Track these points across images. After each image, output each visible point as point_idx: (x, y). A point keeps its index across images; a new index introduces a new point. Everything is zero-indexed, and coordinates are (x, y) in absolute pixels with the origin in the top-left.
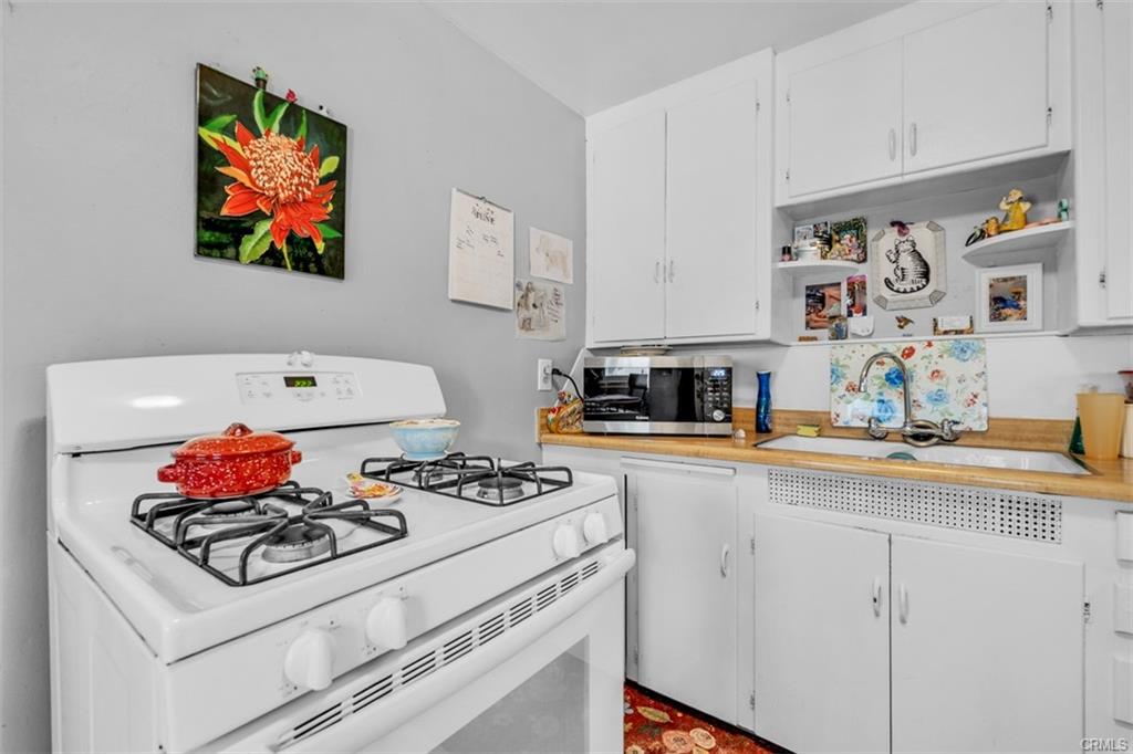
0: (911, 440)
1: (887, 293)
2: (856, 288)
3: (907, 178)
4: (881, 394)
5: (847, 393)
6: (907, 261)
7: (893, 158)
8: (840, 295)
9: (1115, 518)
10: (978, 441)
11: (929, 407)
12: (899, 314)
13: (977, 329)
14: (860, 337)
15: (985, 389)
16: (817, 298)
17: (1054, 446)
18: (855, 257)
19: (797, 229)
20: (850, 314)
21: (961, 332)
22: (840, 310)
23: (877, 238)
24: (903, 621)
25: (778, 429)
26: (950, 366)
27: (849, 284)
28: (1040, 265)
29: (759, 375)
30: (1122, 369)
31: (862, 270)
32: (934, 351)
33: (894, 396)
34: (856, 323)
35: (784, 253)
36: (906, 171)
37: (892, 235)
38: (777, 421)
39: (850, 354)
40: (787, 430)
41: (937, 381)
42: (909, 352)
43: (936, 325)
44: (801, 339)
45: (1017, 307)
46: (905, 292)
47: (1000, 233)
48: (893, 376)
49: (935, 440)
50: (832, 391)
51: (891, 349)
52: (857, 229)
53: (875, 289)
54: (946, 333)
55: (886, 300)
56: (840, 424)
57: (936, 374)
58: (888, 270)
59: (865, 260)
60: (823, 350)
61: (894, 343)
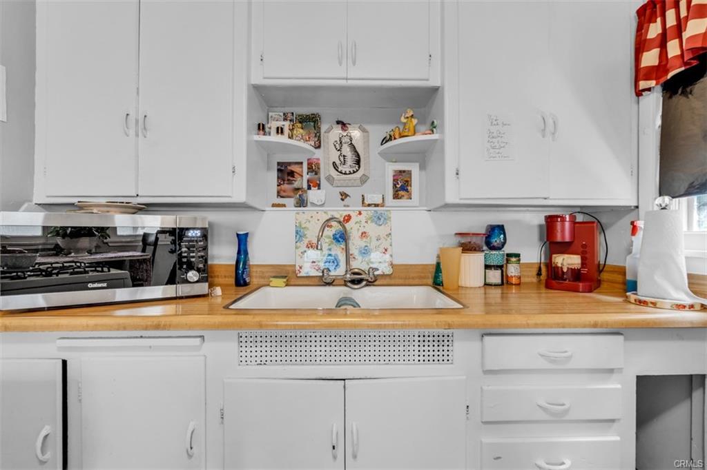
0: (349, 284)
1: (334, 173)
2: (313, 168)
3: (350, 83)
4: (330, 250)
5: (307, 249)
6: (346, 150)
7: (340, 64)
8: (302, 171)
9: (482, 340)
10: (387, 281)
11: (359, 258)
12: (342, 189)
13: (387, 203)
14: (317, 206)
15: (391, 245)
16: (286, 173)
17: (425, 281)
18: (313, 143)
19: (270, 114)
20: (309, 188)
21: (376, 205)
22: (302, 184)
23: (328, 131)
24: (355, 457)
25: (255, 281)
26: (371, 228)
27: (308, 164)
28: (418, 164)
29: (238, 235)
30: (457, 232)
31: (318, 154)
32: (363, 218)
33: (338, 251)
34: (313, 195)
35: (259, 129)
36: (349, 77)
37: (337, 131)
38: (254, 274)
39: (309, 218)
40: (262, 281)
41: (364, 240)
42: (348, 218)
43: (363, 199)
44: (274, 205)
45: (407, 190)
46: (345, 174)
47: (401, 137)
48: (338, 236)
49: (364, 283)
50: (297, 248)
51: (337, 215)
52: (315, 122)
53: (326, 170)
54: (369, 205)
55: (333, 178)
56: (303, 274)
57: (364, 234)
58: (334, 156)
59: (319, 147)
60: (289, 215)
61: (339, 211)
